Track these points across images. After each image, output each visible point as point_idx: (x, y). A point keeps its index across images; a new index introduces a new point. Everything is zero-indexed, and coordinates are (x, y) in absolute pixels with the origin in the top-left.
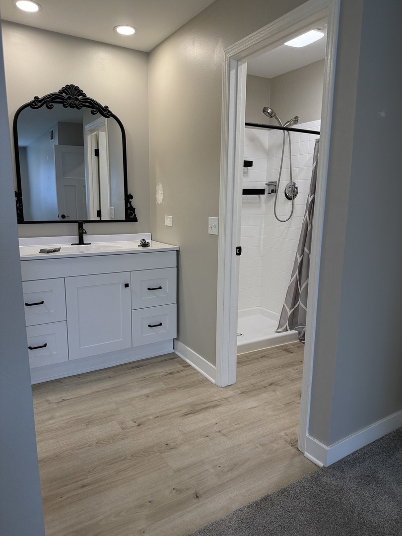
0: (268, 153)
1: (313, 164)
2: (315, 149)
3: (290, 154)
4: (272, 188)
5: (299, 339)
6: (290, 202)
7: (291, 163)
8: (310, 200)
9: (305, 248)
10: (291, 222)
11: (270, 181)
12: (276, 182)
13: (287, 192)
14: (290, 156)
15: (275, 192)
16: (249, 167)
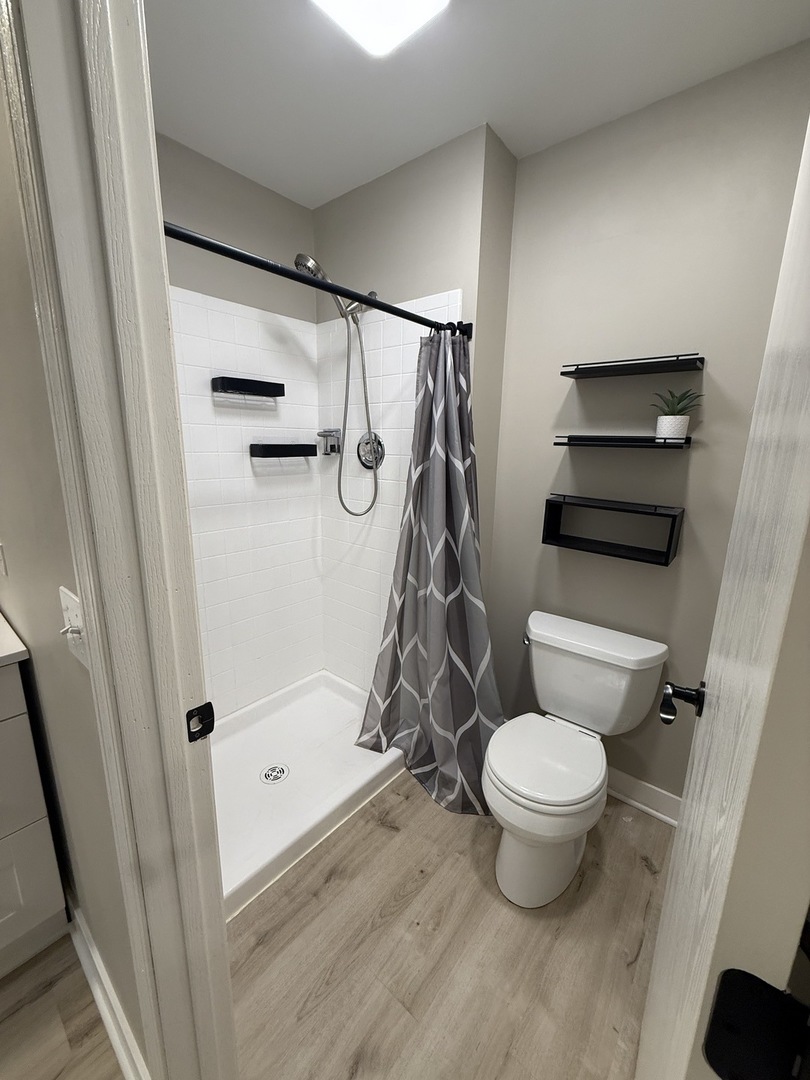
0: (318, 371)
1: (417, 394)
2: (419, 361)
3: (364, 373)
4: (332, 441)
5: (406, 766)
6: (370, 474)
7: (365, 393)
8: (415, 477)
9: (410, 577)
10: (373, 516)
11: (327, 428)
12: (337, 431)
13: (362, 453)
14: (364, 378)
15: (339, 451)
16: (278, 398)
